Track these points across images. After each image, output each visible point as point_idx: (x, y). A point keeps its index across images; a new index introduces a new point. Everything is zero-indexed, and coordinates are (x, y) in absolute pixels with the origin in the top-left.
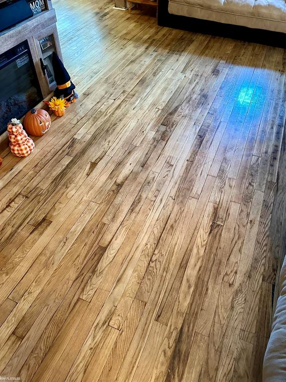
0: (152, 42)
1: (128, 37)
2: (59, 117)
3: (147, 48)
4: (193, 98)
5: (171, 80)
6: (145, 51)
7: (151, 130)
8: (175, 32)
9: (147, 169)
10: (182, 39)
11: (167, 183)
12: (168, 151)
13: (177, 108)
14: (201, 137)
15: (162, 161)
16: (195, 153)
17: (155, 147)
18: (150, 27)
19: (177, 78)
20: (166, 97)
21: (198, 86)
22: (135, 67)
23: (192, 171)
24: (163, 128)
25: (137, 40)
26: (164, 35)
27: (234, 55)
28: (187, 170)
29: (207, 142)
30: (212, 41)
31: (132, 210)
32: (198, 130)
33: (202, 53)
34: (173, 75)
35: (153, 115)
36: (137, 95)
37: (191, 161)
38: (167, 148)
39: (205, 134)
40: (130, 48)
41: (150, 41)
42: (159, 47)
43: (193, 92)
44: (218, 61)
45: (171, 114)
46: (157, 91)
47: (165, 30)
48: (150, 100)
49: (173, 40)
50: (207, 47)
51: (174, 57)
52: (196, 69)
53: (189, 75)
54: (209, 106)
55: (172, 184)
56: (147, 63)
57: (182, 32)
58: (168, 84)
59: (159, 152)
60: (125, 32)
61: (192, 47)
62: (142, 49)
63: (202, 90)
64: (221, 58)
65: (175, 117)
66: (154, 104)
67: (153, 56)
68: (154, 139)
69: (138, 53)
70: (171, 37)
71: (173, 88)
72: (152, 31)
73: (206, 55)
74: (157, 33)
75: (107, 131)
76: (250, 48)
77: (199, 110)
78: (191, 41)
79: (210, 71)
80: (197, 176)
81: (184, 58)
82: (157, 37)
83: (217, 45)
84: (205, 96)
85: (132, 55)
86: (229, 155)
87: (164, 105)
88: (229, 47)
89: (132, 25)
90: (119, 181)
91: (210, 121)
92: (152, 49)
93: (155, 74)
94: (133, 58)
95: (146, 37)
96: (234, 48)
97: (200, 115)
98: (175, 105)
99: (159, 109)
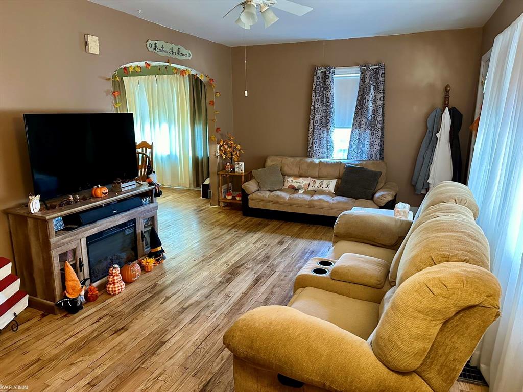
0: (235, 226)
1: (217, 223)
2: (148, 272)
3: (230, 230)
4: (258, 258)
5: (244, 248)
6: (228, 232)
7: (219, 277)
8: (255, 219)
9: (210, 299)
10: (260, 224)
11: (223, 306)
12: (229, 288)
13: (244, 264)
14: (257, 281)
15: (223, 294)
16: (249, 289)
17: (219, 286)
18: (236, 217)
19: (249, 247)
20: (236, 258)
21: (264, 251)
22: (218, 242)
23: (244, 299)
24: (229, 276)
25: (223, 225)
26: (246, 222)
27: (299, 233)
28: (241, 298)
29: (261, 283)
30: (284, 224)
31: (191, 322)
32: (256, 276)
33: (273, 232)
34: (246, 245)
35: (224, 268)
36: (213, 257)
37: (245, 294)
38: (229, 287)
39: (261, 279)
40: (217, 230)
41: (233, 226)
42: (240, 229)
43: (259, 254)
44: (284, 237)
45: (237, 268)
46: (231, 255)
47: (248, 218)
48: (224, 260)
49: (252, 225)
50: (278, 228)
51: (251, 234)
52: (266, 241)
53: (259, 245)
54: (269, 263)
55: (228, 305)
56: (227, 239)
57: (261, 220)
58: (241, 251)
59: (222, 289)
60: (215, 220)
61: (267, 228)
62: (226, 230)
63: (266, 254)
64: (288, 235)
65: (240, 269)
66: (226, 262)
67: (233, 235)
68: (220, 282)
69: (222, 233)
70: (251, 223)
71: (243, 253)
72: (237, 219)
73: (276, 233)
74: (240, 221)
75: (184, 278)
76: (314, 228)
77: (260, 265)
78: (267, 225)
79: (277, 242)
80: (247, 302)
81: (258, 235)
82: (240, 223)
83: (288, 227)
84: (268, 257)
85: (217, 234)
86: (275, 290)
87: (233, 262)
88: (296, 228)
89: (222, 216)
90: (184, 307)
91: (268, 271)
92: (234, 230)
93: (231, 245)
94: (216, 236)
95: (231, 223)
96: (301, 228)
97: (261, 268)
98: (241, 263)
99: (229, 265)
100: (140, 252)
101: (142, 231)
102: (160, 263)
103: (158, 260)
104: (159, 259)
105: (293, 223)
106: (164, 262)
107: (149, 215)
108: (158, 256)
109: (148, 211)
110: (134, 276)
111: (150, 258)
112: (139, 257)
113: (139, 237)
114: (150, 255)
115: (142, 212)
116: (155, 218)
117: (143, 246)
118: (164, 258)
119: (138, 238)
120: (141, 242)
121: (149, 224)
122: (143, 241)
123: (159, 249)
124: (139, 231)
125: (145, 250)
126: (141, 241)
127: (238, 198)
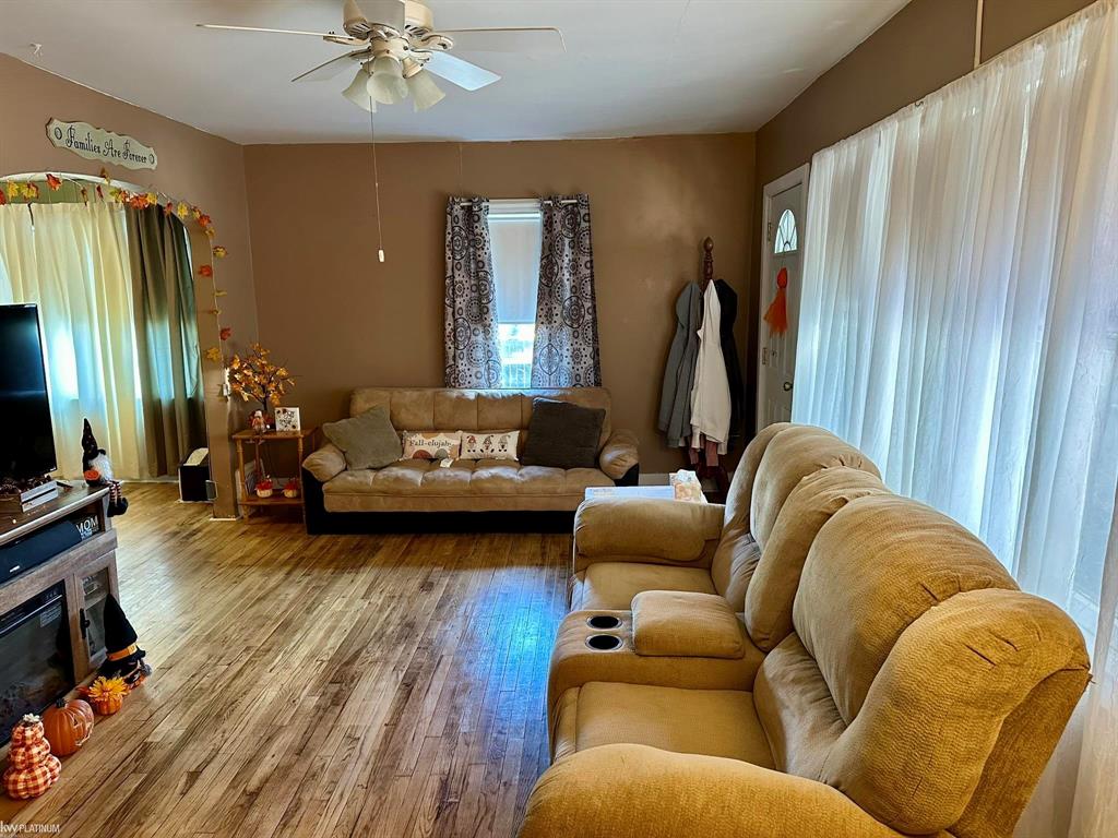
0: (297, 562)
1: (246, 562)
2: (110, 715)
3: (289, 573)
4: (388, 633)
5: (343, 613)
6: (285, 579)
7: (311, 694)
8: (342, 539)
9: (309, 755)
10: (359, 548)
11: (350, 767)
12: (348, 719)
13: (358, 653)
14: (408, 688)
15: (337, 738)
16: (398, 712)
17: (321, 718)
18: (293, 540)
19: (354, 608)
20: (335, 641)
21: (395, 614)
22: (268, 607)
23: (397, 737)
24: (335, 688)
25: (267, 564)
26: (322, 548)
27: (459, 555)
28: (387, 739)
29: (420, 690)
30: (417, 542)
31: (284, 824)
32: (401, 677)
33: (399, 563)
34: (347, 606)
35: (314, 672)
36: (275, 648)
37: (393, 724)
38: (344, 716)
39: (414, 680)
40: (254, 578)
41: (294, 560)
42: (313, 567)
43: (387, 622)
44: (429, 569)
45: (347, 664)
46: (316, 635)
47: (324, 539)
48: (304, 650)
49: (340, 552)
50: (407, 552)
51: (346, 577)
52: (390, 588)
53: (377, 599)
54: (419, 639)
55: (360, 765)
56: (291, 597)
57: (358, 538)
58: (338, 621)
59: (330, 724)
60: (239, 555)
61: (379, 557)
62: (280, 575)
63: (403, 618)
64: (435, 564)
65: (356, 667)
66: (312, 656)
67: (303, 584)
68: (318, 707)
69: (273, 582)
70: (336, 548)
71: (347, 624)
72: (298, 545)
73: (408, 565)
74: (306, 547)
75: (219, 716)
76: (485, 542)
77: (401, 648)
78: (377, 549)
79: (417, 585)
80: (405, 743)
81: (364, 577)
82: (308, 553)
83: (426, 546)
84: (411, 626)
85: (259, 589)
86: (459, 701)
87: (331, 653)
88: (448, 546)
89: (254, 542)
90: (251, 788)
91: (424, 659)
92: (298, 574)
93: (309, 611)
94: (260, 594)
95: (286, 556)
96: (457, 545)
97: (404, 654)
98: (355, 648)
99: (323, 661)
100: (79, 667)
101: (82, 611)
102: (135, 686)
103: (129, 681)
104: (133, 677)
105: (434, 535)
106: (146, 681)
107: (95, 566)
108: (129, 667)
109: (95, 555)
110: (82, 733)
111: (109, 677)
112: (77, 681)
113: (75, 628)
114: (108, 670)
115: (80, 559)
116: (111, 570)
117: (86, 648)
118: (145, 672)
119: (72, 631)
120: (81, 640)
121: (95, 588)
122: (84, 637)
123: (132, 649)
124: (73, 612)
125: (92, 659)
126: (81, 636)
127: (289, 494)
